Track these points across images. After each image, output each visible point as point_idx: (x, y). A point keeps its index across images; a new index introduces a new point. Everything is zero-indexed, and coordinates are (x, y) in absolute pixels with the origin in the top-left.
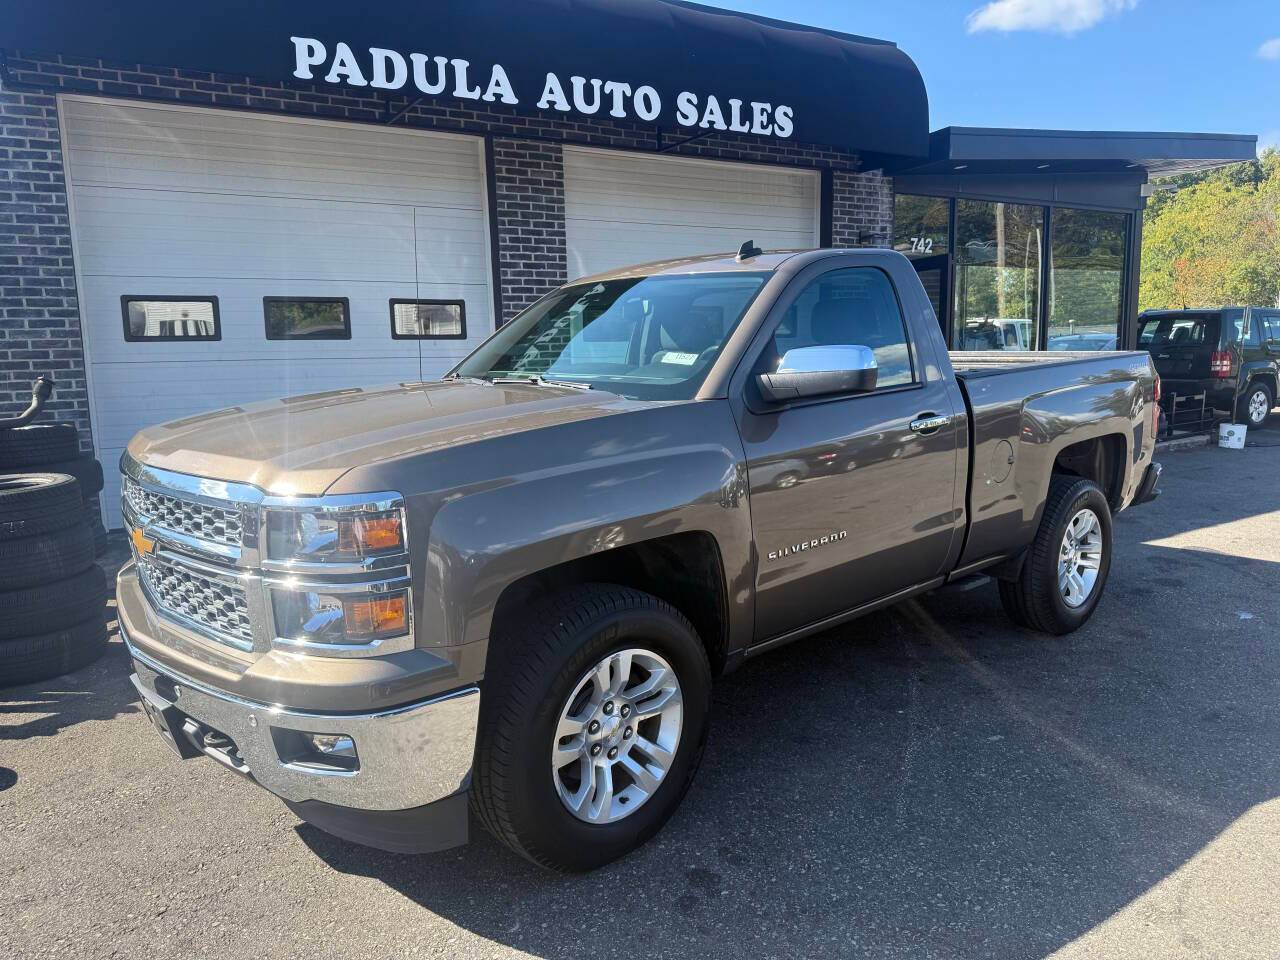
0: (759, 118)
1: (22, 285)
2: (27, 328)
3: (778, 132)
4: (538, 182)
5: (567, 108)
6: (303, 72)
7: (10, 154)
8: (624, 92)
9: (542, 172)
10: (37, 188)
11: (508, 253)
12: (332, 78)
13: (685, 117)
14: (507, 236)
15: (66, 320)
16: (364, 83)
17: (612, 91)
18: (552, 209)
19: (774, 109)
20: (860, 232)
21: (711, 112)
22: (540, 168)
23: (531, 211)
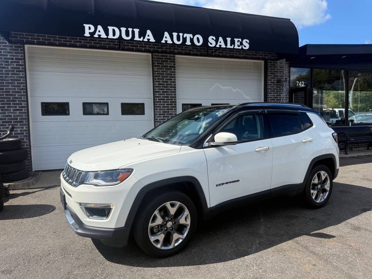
0: (237, 43)
1: (11, 99)
2: (12, 111)
3: (244, 48)
4: (167, 66)
5: (172, 42)
6: (87, 34)
7: (10, 62)
8: (190, 37)
9: (169, 64)
10: (17, 71)
11: (157, 88)
12: (96, 36)
13: (211, 44)
14: (157, 83)
15: (23, 109)
16: (106, 37)
17: (186, 36)
18: (172, 74)
19: (242, 41)
20: (278, 80)
21: (220, 42)
22: (168, 62)
23: (165, 75)
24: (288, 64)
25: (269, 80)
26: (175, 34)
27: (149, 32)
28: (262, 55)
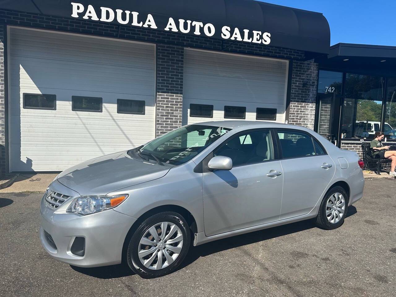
0: (256, 37)
3: (264, 42)
4: (174, 60)
5: (177, 31)
6: (75, 15)
8: (200, 25)
9: (175, 57)
12: (86, 17)
13: (225, 35)
14: (161, 79)
16: (98, 19)
17: (195, 25)
18: (179, 70)
19: (262, 34)
20: (304, 83)
21: (236, 34)
22: (175, 55)
23: (170, 70)
24: (317, 65)
25: (294, 83)
26: (182, 21)
27: (150, 17)
28: (287, 54)
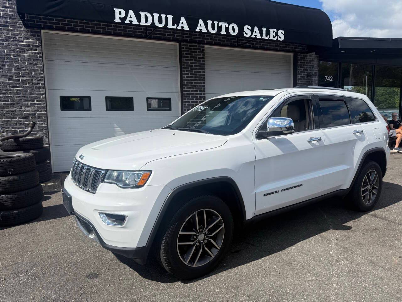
0: (272, 34)
1: (28, 92)
2: (29, 105)
3: (279, 39)
4: (196, 58)
5: (206, 31)
6: (117, 20)
7: (26, 49)
8: (225, 26)
10: (34, 60)
11: (185, 81)
12: (127, 22)
13: (247, 34)
14: (185, 76)
15: (42, 103)
17: (221, 25)
18: (201, 67)
19: (277, 31)
20: (307, 74)
21: (256, 32)
22: (197, 53)
23: (194, 67)
24: (317, 57)
25: (299, 74)
26: (210, 22)
27: (183, 19)
28: (293, 48)
